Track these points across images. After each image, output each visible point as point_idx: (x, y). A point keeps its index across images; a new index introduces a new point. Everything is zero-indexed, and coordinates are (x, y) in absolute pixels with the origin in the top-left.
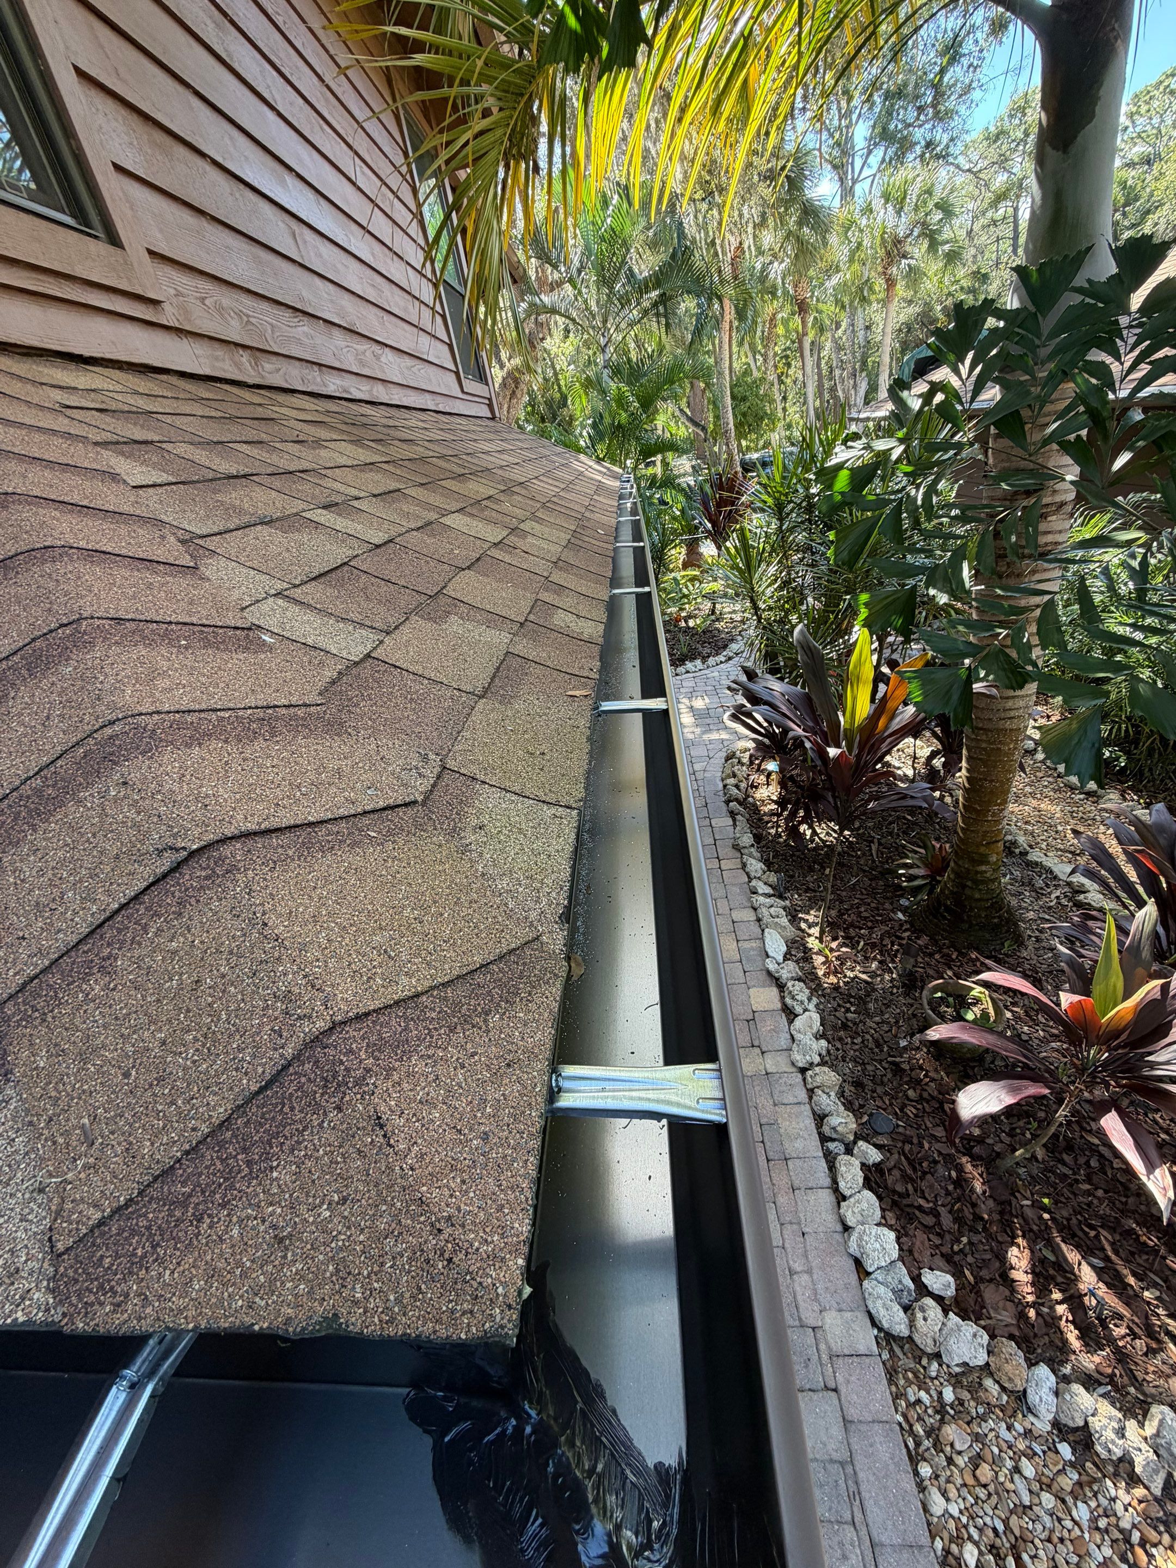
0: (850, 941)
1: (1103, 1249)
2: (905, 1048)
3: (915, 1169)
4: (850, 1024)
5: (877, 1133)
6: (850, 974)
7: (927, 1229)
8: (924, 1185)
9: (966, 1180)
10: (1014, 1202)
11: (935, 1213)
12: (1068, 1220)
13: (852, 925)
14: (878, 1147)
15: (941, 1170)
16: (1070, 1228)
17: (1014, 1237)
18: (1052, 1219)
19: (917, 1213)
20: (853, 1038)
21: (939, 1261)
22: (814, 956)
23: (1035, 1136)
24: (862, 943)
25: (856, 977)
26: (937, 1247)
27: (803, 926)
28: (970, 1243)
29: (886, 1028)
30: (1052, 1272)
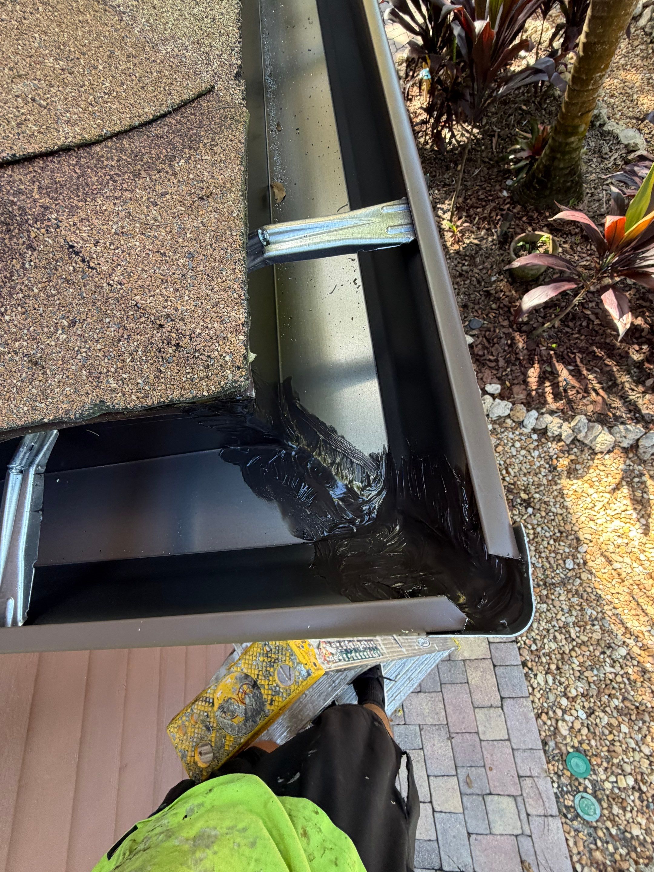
0: (470, 219)
1: (576, 362)
2: (494, 281)
3: (489, 343)
4: (464, 273)
5: (472, 329)
6: (467, 241)
7: (491, 368)
8: (493, 350)
9: (515, 344)
10: (537, 349)
11: (497, 361)
12: (562, 352)
13: (472, 207)
14: (472, 336)
15: (503, 341)
16: (562, 355)
17: (534, 363)
18: (555, 353)
19: (488, 362)
20: (464, 281)
21: (495, 380)
22: (445, 233)
23: (556, 316)
24: (477, 218)
25: (471, 243)
26: (495, 375)
28: (511, 370)
29: (485, 271)
30: (548, 375)
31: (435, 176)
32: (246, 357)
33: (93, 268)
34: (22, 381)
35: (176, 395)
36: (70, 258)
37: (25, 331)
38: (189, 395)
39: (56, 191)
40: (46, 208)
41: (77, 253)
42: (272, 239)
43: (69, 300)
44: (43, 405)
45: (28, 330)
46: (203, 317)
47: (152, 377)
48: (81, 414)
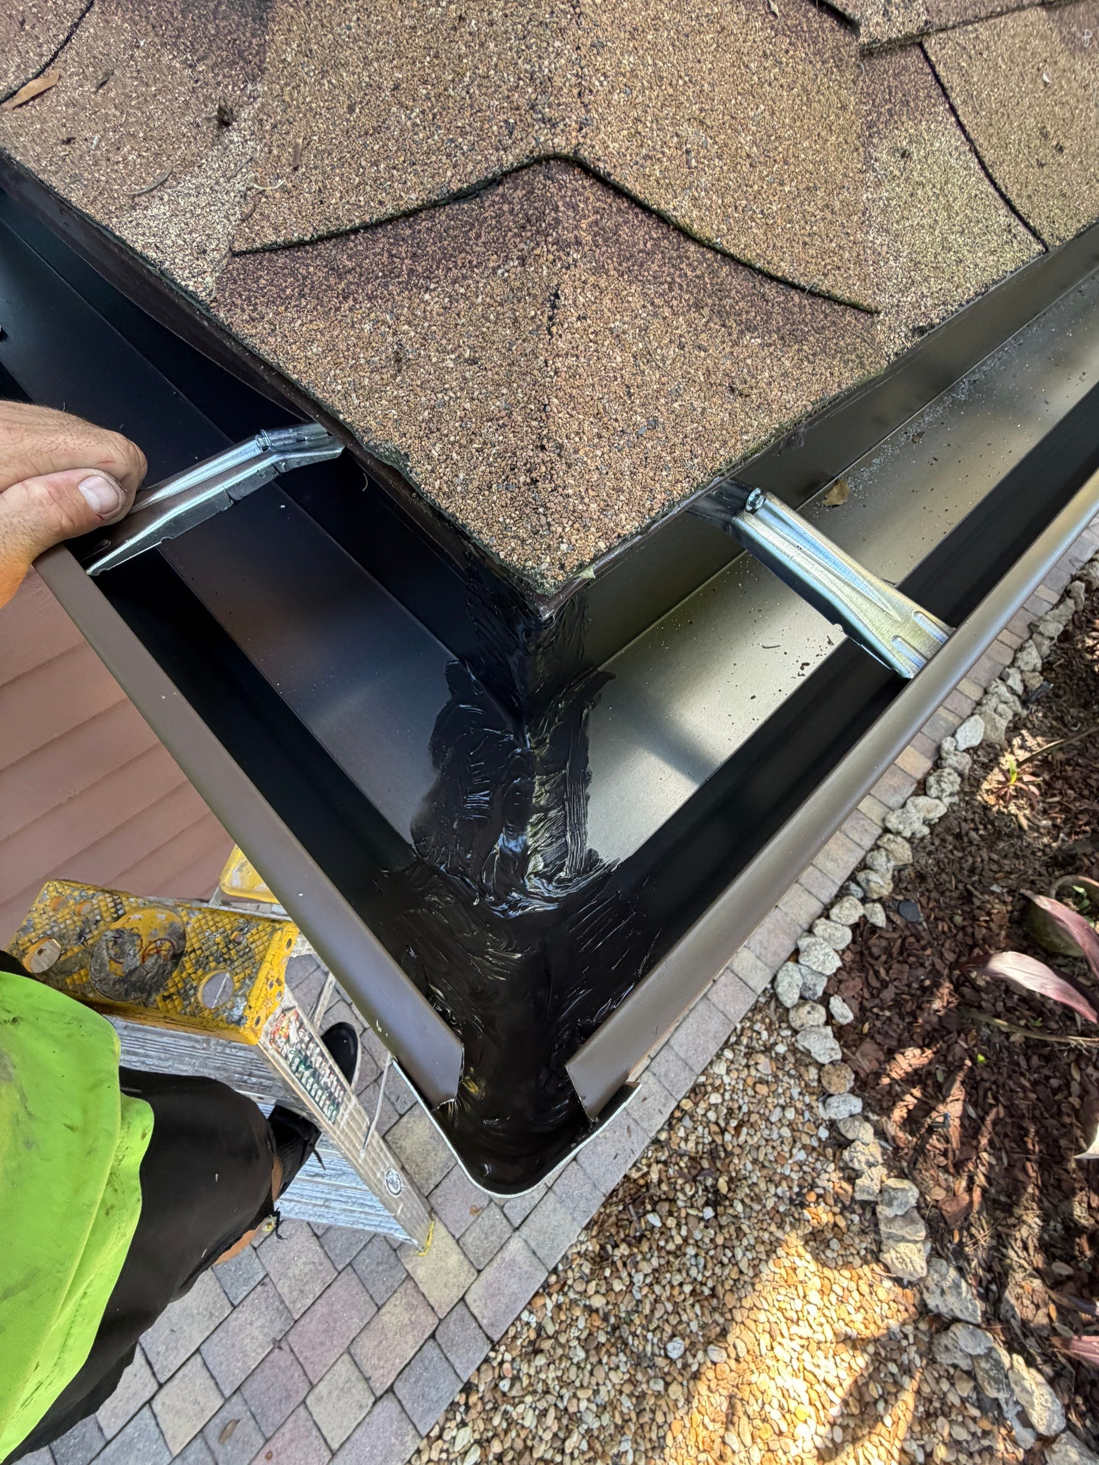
0: (1047, 789)
1: (987, 1113)
2: (993, 893)
3: (901, 953)
4: (966, 839)
5: (898, 912)
6: (1013, 809)
7: (868, 984)
8: (896, 966)
9: (932, 993)
10: (955, 1035)
11: (885, 985)
12: (982, 1080)
13: (1066, 779)
14: (888, 918)
15: (921, 973)
16: (978, 1083)
17: (928, 1046)
18: (971, 1068)
19: (871, 972)
20: (955, 848)
21: (855, 1004)
22: (996, 770)
23: (1027, 1027)
24: (1056, 799)
25: (1016, 816)
26: (863, 997)
27: (1017, 741)
28: (889, 1019)
29: (995, 867)
30: (929, 1082)
31: (1058, 696)
32: (582, 567)
33: (550, 333)
34: (368, 362)
35: (474, 525)
36: (543, 303)
37: (426, 324)
38: (486, 538)
39: (606, 240)
40: (578, 243)
41: (554, 307)
42: (762, 513)
43: (495, 338)
44: (356, 402)
45: (430, 326)
46: (590, 486)
47: (476, 483)
48: (376, 446)
